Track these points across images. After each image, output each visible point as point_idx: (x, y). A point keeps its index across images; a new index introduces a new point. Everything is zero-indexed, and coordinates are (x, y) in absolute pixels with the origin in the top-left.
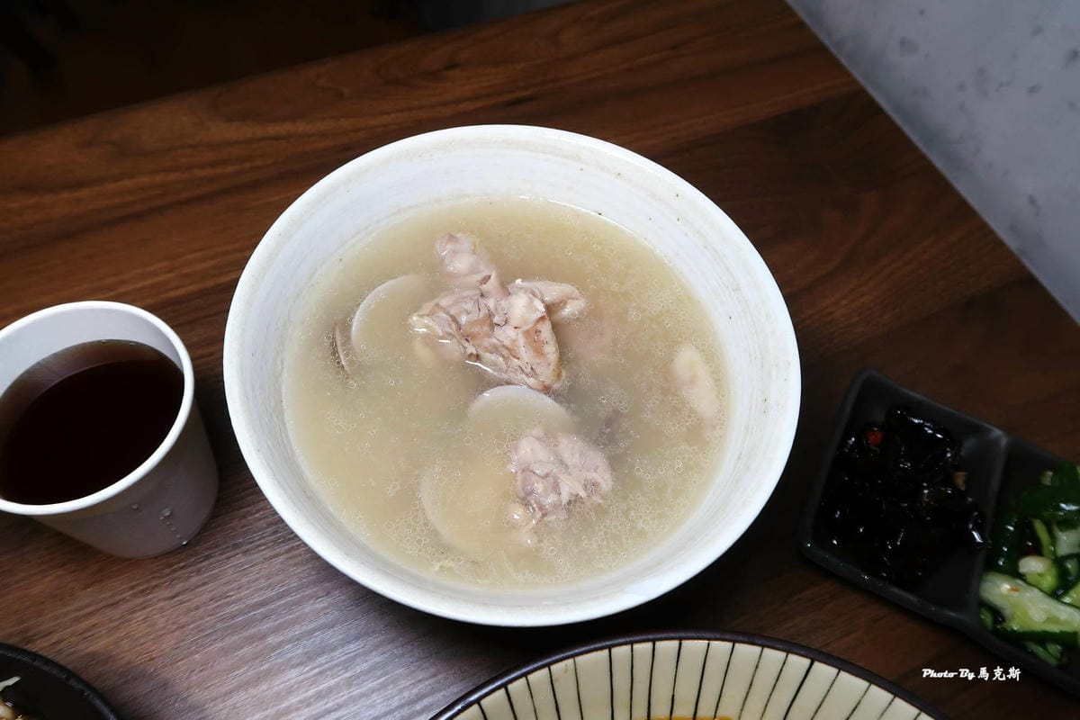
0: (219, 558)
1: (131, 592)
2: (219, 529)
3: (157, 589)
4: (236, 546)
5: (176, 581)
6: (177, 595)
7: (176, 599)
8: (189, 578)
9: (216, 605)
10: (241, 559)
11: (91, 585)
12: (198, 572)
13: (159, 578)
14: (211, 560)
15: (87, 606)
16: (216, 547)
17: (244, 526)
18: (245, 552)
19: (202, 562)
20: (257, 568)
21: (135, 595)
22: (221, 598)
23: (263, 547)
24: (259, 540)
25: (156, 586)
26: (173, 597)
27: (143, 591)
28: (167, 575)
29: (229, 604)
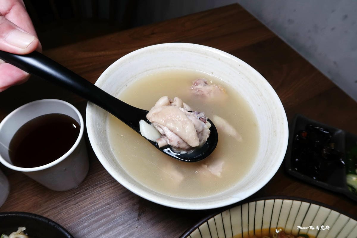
0: (91, 189)
1: (61, 203)
2: (90, 179)
3: (70, 201)
4: (97, 185)
5: (77, 198)
6: (78, 203)
7: (77, 204)
8: (81, 197)
9: (91, 205)
10: (99, 189)
11: (46, 202)
12: (84, 195)
13: (71, 197)
14: (88, 190)
15: (46, 209)
16: (90, 186)
17: (99, 178)
18: (100, 187)
19: (85, 191)
20: (105, 192)
21: (63, 204)
22: (93, 203)
23: (106, 185)
24: (105, 182)
25: (69, 201)
26: (76, 204)
27: (65, 202)
28: (74, 196)
29: (96, 205)
